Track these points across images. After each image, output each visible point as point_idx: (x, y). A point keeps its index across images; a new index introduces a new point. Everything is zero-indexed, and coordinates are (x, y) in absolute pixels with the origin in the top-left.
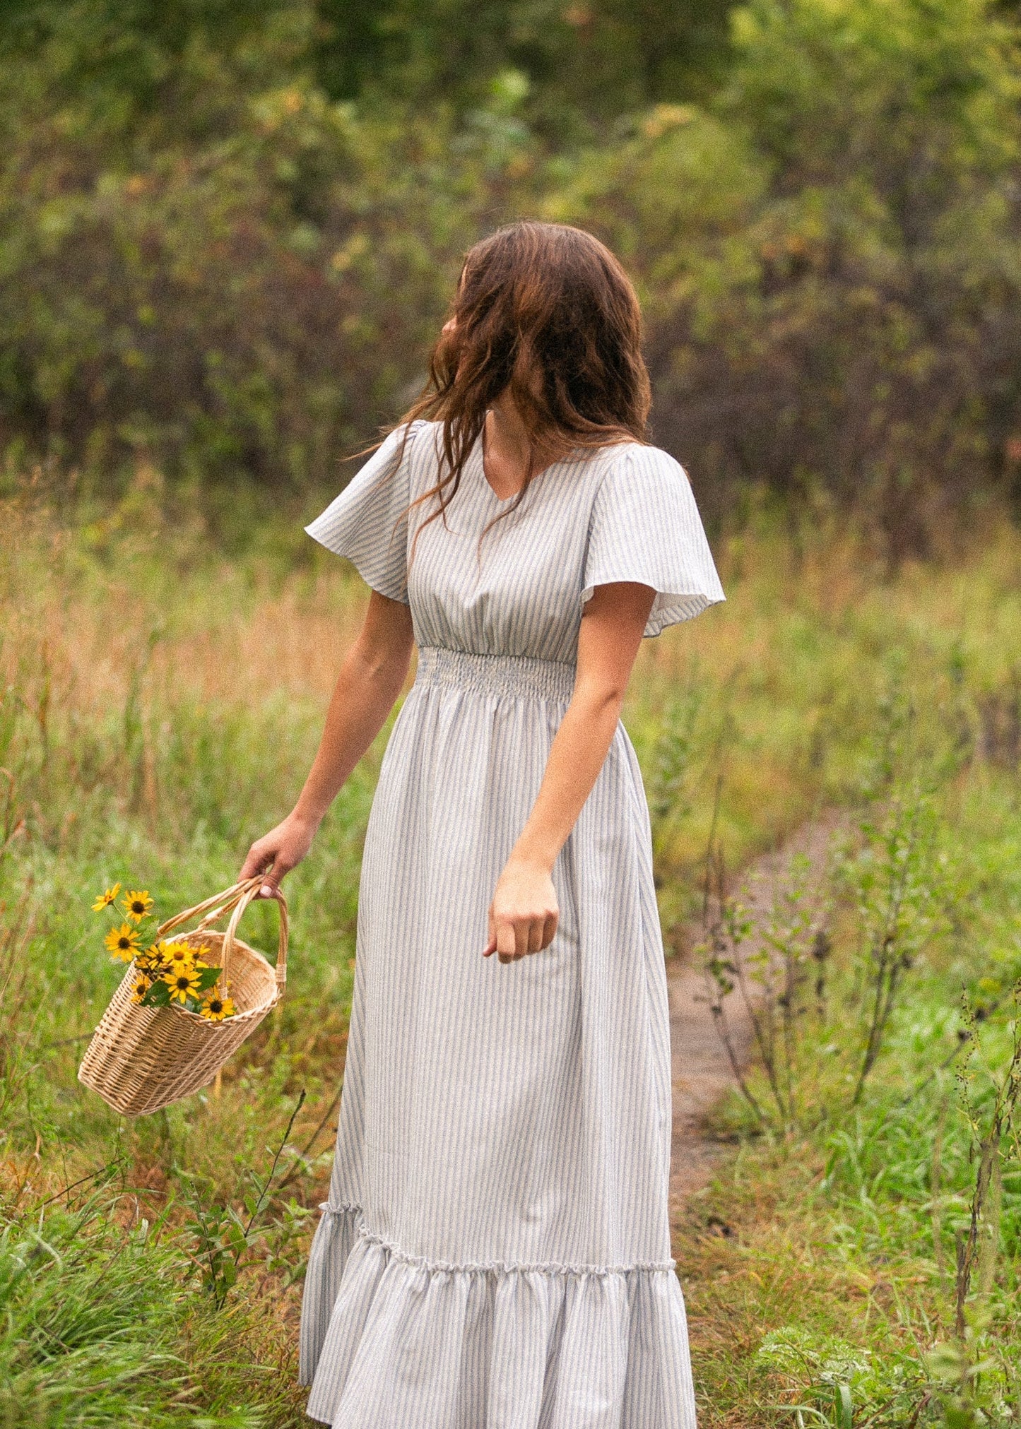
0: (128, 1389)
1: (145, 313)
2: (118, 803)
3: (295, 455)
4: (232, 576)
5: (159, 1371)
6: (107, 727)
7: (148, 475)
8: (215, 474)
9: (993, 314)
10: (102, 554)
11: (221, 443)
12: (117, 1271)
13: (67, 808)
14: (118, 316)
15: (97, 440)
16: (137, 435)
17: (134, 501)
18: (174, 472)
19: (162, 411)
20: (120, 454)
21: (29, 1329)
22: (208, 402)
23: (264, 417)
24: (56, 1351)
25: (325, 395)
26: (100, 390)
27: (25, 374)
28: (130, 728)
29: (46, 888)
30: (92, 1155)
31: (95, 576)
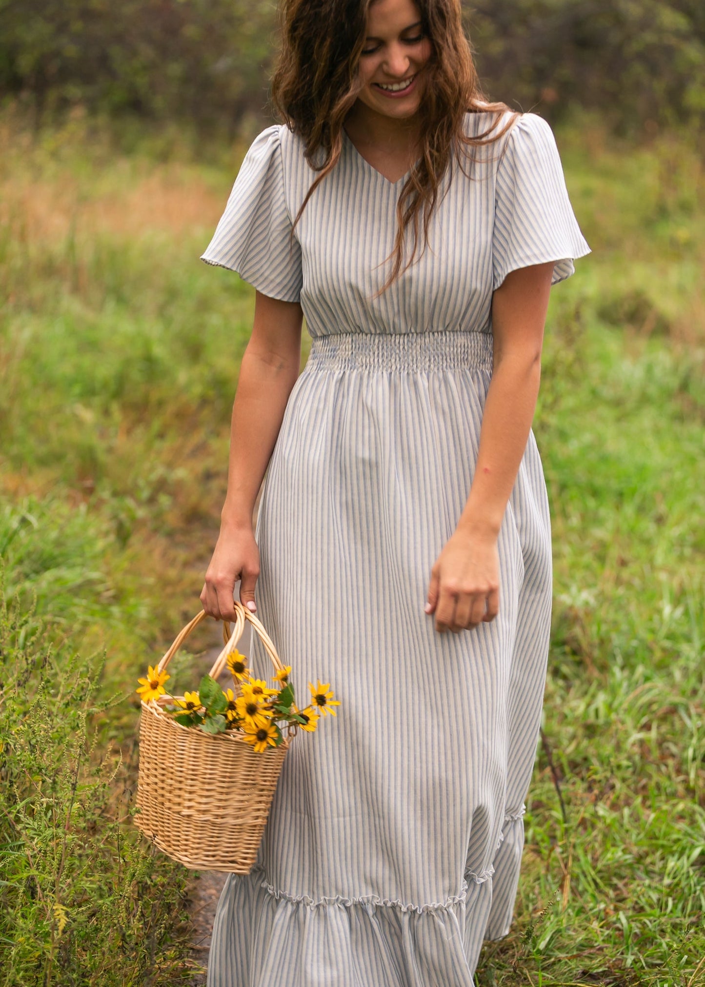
0: (76, 591)
1: (77, 26)
2: (66, 288)
3: (159, 102)
4: (124, 166)
5: (90, 583)
6: (58, 248)
7: (78, 112)
8: (117, 112)
9: (537, 22)
10: (54, 155)
11: (119, 96)
12: (68, 531)
13: (38, 290)
14: (62, 28)
15: (52, 96)
16: (74, 91)
17: (72, 127)
18: (93, 111)
19: (87, 79)
20: (64, 104)
21: (20, 562)
22: (112, 74)
23: (142, 81)
24: (37, 572)
25: (175, 69)
26: (53, 67)
27: (12, 61)
28: (71, 247)
29: (26, 334)
30: (54, 473)
31: (51, 168)
